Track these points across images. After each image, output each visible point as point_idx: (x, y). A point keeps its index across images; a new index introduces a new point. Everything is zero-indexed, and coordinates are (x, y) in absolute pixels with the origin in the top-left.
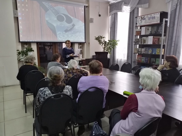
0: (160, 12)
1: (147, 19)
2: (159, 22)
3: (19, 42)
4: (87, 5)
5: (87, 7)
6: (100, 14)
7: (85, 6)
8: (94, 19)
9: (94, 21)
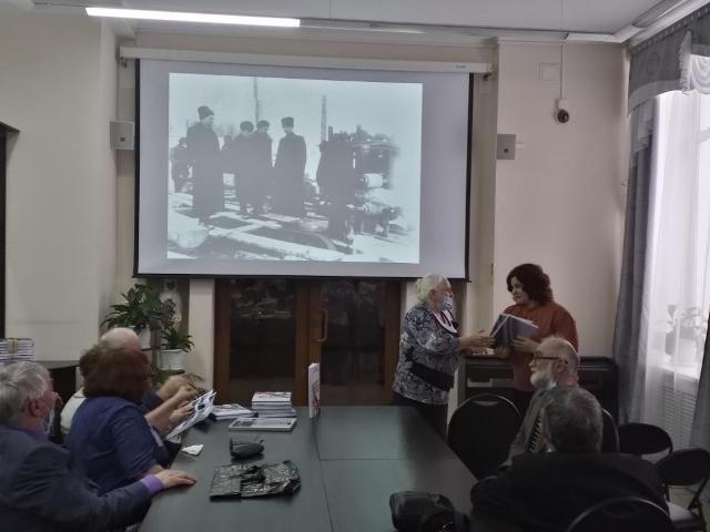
4: (481, 68)
5: (486, 76)
6: (567, 109)
7: (472, 76)
8: (517, 138)
9: (518, 146)
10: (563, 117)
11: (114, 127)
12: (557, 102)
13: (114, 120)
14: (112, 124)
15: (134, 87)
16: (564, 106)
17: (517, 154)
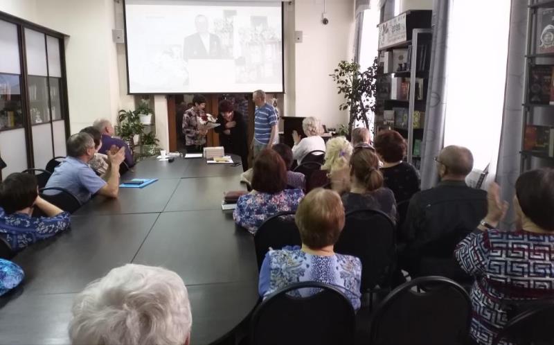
0: (406, 12)
1: (390, 30)
2: (405, 39)
3: (129, 94)
5: (290, 3)
6: (327, 18)
7: (283, 3)
8: (304, 33)
9: (304, 36)
10: (325, 22)
11: (114, 33)
12: (323, 14)
13: (114, 28)
14: (113, 31)
15: (122, 12)
16: (326, 16)
17: (303, 41)
